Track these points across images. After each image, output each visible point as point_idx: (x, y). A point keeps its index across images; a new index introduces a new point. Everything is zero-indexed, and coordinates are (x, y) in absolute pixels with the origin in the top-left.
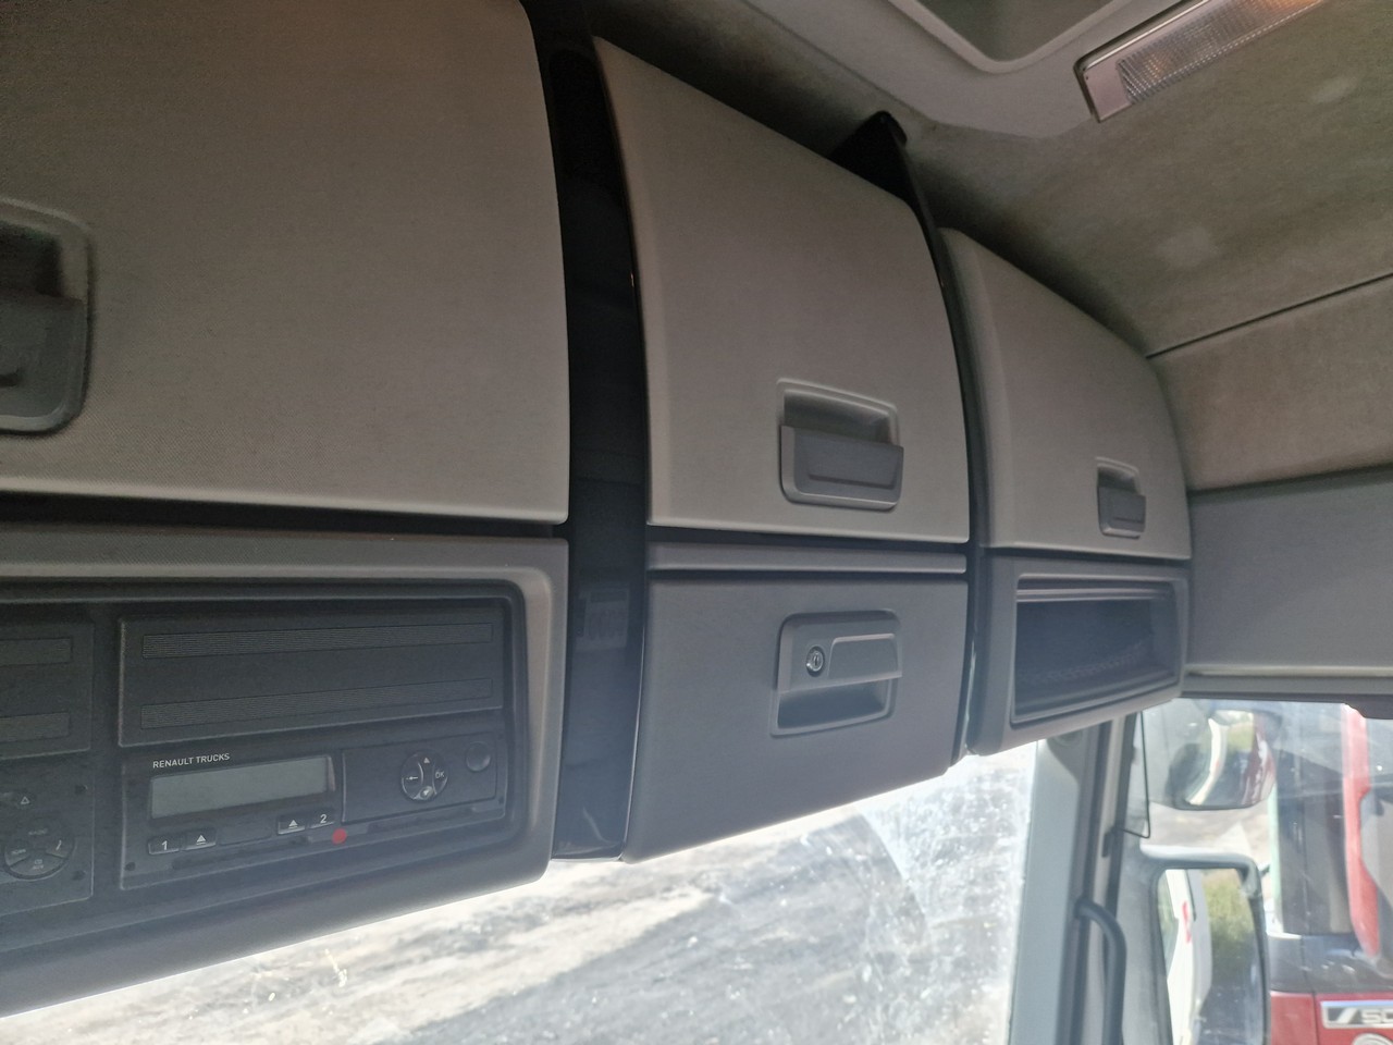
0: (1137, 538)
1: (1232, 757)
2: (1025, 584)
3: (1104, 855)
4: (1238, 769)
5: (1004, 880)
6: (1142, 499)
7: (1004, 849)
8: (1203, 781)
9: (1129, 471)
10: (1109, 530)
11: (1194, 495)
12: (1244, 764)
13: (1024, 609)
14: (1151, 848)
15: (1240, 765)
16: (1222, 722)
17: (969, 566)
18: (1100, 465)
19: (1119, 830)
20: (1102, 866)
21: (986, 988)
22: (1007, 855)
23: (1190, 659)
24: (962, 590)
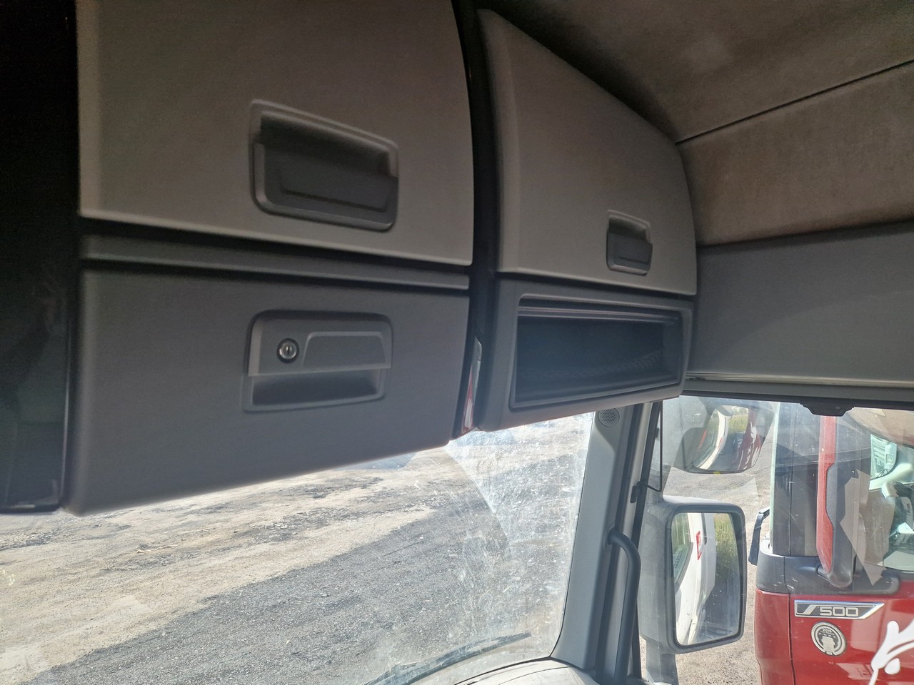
0: (645, 275)
1: (731, 438)
2: (525, 302)
3: (631, 502)
4: (736, 445)
5: (565, 515)
6: (650, 246)
7: (565, 495)
8: (710, 453)
9: (642, 224)
10: (616, 266)
11: (702, 248)
12: (740, 441)
13: (522, 321)
14: (670, 496)
15: (737, 442)
16: (726, 413)
17: (471, 284)
18: (611, 216)
19: (643, 485)
20: (630, 508)
21: (549, 588)
22: (568, 499)
23: (690, 368)
24: (464, 303)
